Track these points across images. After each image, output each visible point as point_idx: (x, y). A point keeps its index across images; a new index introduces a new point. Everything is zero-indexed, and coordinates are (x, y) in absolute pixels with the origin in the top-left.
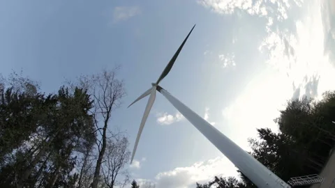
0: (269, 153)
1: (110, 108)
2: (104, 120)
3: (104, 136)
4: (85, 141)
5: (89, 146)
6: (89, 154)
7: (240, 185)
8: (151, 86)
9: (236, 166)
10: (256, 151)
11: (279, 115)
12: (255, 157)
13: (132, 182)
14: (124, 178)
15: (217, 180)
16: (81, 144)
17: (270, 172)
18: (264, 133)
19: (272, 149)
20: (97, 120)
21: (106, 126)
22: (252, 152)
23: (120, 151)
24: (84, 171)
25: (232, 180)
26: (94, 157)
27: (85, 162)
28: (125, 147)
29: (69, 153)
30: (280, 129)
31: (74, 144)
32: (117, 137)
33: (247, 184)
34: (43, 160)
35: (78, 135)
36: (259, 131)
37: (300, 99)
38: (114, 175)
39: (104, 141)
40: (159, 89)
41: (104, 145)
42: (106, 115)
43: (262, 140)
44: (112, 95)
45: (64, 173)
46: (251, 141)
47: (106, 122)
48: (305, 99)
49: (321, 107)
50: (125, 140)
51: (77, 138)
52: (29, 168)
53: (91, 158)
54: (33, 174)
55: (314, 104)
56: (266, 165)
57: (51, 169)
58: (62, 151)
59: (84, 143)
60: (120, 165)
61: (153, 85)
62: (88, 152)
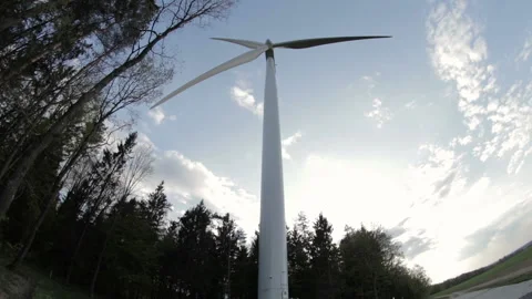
0: (305, 250)
1: (191, 18)
2: (169, 25)
3: (150, 46)
4: (120, 32)
5: (119, 44)
6: (111, 54)
7: (244, 249)
8: (264, 42)
9: (260, 225)
10: (295, 233)
11: (357, 228)
12: (288, 239)
13: (133, 131)
14: (128, 119)
15: (226, 219)
16: (112, 32)
17: (285, 269)
18: (323, 226)
19: (313, 250)
20: (161, 18)
21: (165, 34)
22: (291, 229)
23: (151, 82)
24: (85, 71)
25: (240, 235)
26: (114, 63)
27: (97, 61)
28: (162, 82)
29: (87, 32)
30: (342, 242)
31: (103, 26)
32: (165, 60)
33: (252, 256)
34: (43, 18)
35: (119, 18)
36: (321, 217)
37: (394, 241)
38: (119, 106)
39: (145, 52)
40: (269, 54)
41: (140, 57)
42: (176, 22)
43: (314, 230)
44: (209, 5)
45: (59, 56)
46: (302, 218)
47: (169, 30)
48: (397, 247)
49: (400, 273)
50: (170, 74)
51: (113, 20)
52: (16, 16)
53: (109, 60)
54: (15, 30)
55: (399, 263)
56: (289, 258)
57: (45, 37)
58: (80, 24)
59: (116, 35)
60: (135, 99)
61: (268, 43)
62: (112, 49)
